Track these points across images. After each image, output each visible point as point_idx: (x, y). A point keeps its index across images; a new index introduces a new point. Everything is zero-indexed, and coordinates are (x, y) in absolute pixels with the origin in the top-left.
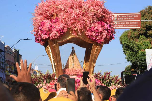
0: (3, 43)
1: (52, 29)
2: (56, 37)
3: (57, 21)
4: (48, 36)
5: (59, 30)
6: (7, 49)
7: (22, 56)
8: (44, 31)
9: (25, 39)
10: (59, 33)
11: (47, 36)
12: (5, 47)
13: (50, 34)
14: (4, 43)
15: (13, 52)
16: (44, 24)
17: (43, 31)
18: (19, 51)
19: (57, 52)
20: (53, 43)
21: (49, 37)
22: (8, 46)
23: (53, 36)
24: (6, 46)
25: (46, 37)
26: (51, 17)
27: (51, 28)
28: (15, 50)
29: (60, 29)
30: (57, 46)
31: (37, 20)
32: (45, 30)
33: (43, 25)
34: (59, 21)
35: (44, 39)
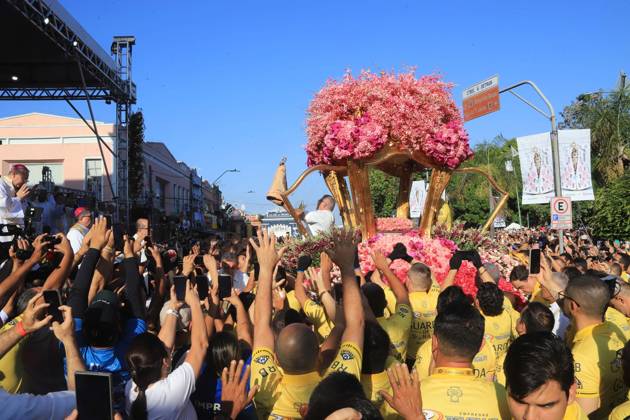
1: (360, 137)
2: (367, 154)
3: (368, 121)
4: (351, 152)
5: (374, 140)
8: (341, 141)
10: (374, 146)
12: (202, 182)
13: (355, 147)
14: (201, 177)
15: (211, 188)
16: (338, 128)
17: (339, 141)
18: (218, 186)
20: (358, 167)
21: (353, 155)
22: (206, 180)
23: (360, 153)
26: (348, 115)
27: (357, 134)
29: (376, 137)
31: (321, 120)
32: (342, 139)
33: (337, 130)
34: (373, 121)
35: (340, 158)
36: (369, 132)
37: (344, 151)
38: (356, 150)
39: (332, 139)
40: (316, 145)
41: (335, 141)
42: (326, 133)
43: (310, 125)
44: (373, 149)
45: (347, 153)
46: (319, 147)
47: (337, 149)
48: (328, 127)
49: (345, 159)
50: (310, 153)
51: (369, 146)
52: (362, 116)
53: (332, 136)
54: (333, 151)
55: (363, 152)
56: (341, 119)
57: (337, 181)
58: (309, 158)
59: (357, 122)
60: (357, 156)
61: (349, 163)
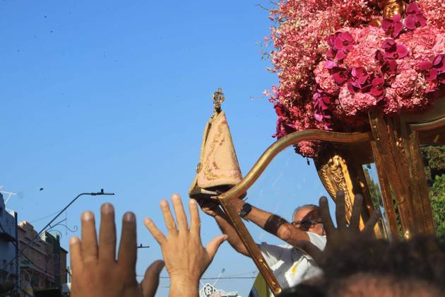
0: (13, 215)
1: (398, 61)
2: (416, 101)
3: (418, 25)
4: (377, 97)
5: (434, 66)
6: (25, 232)
7: (66, 252)
8: (354, 73)
9: (92, 194)
10: (433, 81)
11: (372, 98)
12: (18, 228)
13: (387, 85)
14: (16, 214)
15: (41, 241)
16: (346, 44)
17: (350, 73)
18: (58, 237)
19: (411, 176)
20: (395, 133)
21: (383, 103)
22: (28, 222)
23: (399, 98)
24: (20, 224)
25: (369, 103)
26: (368, 15)
27: (391, 56)
28: (47, 234)
29: (439, 59)
30: (412, 148)
31: (306, 30)
32: (357, 69)
33: (344, 49)
34: (429, 23)
35: (352, 113)
36: (420, 49)
37: (360, 95)
38: (389, 92)
39: (333, 71)
40: (297, 88)
41: (341, 74)
42: (318, 58)
43: (280, 44)
44: (428, 87)
45: (371, 99)
46: (304, 92)
47: (345, 91)
48: (323, 45)
49: (364, 113)
50: (281, 109)
51: (421, 81)
52: (402, 13)
53: (333, 63)
54: (335, 96)
55: (407, 97)
56: (354, 24)
57: (347, 176)
58: (281, 122)
59: (391, 27)
60: (392, 107)
61: (375, 123)
